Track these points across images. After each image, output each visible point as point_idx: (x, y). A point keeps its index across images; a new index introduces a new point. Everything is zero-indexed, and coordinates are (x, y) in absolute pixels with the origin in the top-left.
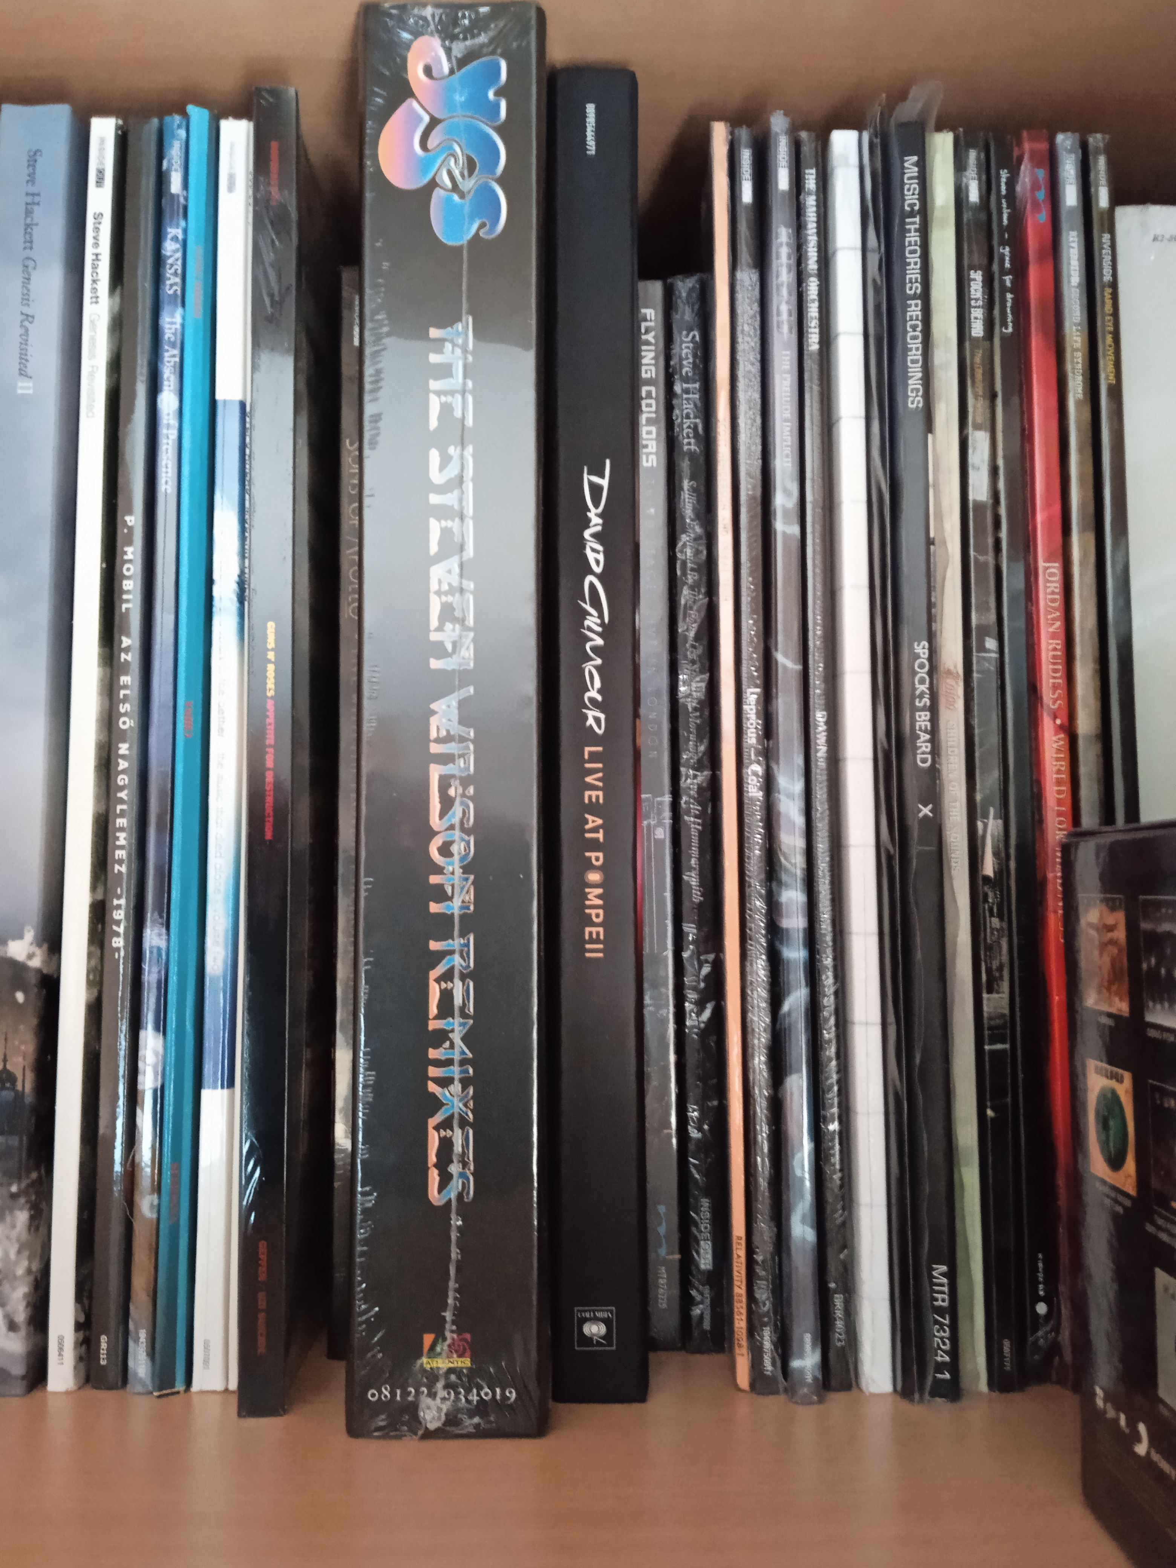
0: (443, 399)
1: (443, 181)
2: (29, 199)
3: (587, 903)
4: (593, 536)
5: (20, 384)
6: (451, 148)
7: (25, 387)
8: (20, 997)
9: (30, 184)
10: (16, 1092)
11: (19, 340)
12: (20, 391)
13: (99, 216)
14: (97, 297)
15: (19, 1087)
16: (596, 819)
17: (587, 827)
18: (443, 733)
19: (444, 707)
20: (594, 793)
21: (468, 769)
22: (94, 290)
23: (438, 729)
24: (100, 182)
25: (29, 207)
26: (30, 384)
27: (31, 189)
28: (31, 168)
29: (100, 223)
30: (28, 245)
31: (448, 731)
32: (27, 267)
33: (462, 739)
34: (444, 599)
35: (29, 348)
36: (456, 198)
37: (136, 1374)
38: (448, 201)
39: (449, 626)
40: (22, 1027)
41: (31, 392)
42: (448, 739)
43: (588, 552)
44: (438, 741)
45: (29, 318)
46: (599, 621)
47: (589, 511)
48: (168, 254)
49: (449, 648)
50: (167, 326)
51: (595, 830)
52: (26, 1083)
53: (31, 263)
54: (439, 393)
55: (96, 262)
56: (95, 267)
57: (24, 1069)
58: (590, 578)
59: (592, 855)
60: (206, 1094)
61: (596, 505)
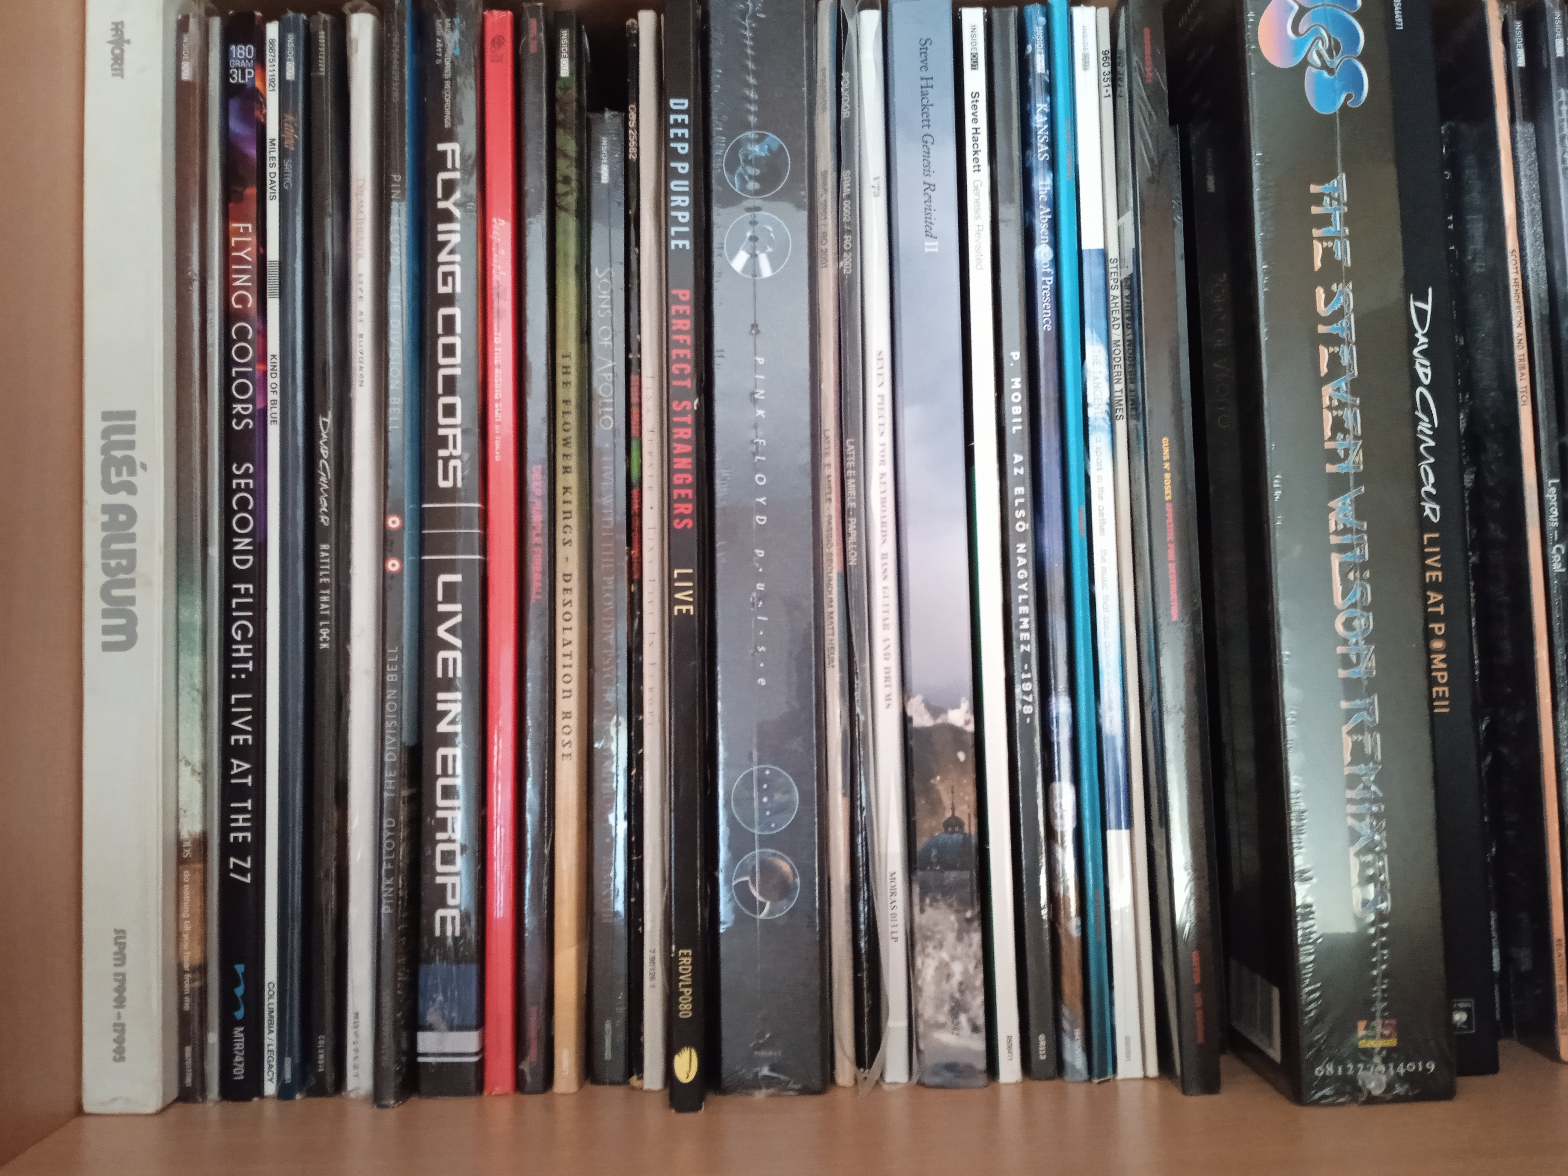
0: (1325, 244)
1: (1313, 60)
2: (924, 83)
3: (1433, 667)
4: (1420, 352)
5: (927, 244)
6: (1317, 31)
7: (931, 246)
8: (961, 756)
9: (923, 69)
10: (965, 834)
11: (924, 206)
12: (927, 250)
13: (975, 95)
14: (979, 166)
15: (966, 830)
16: (1436, 595)
17: (1429, 602)
18: (1341, 527)
19: (1340, 504)
20: (1434, 574)
21: (1364, 555)
22: (976, 160)
23: (1336, 524)
24: (974, 66)
25: (924, 90)
26: (936, 243)
27: (925, 74)
28: (923, 55)
29: (977, 101)
30: (926, 123)
31: (1345, 525)
32: (926, 142)
33: (1359, 532)
34: (1335, 413)
35: (932, 212)
36: (1325, 74)
37: (1073, 1067)
38: (1319, 77)
39: (1340, 436)
40: (965, 781)
41: (936, 250)
42: (1346, 531)
43: (1417, 366)
44: (1337, 533)
45: (930, 187)
46: (1430, 426)
47: (1416, 331)
48: (1038, 126)
49: (1342, 454)
50: (1041, 188)
51: (1436, 604)
52: (971, 828)
53: (929, 139)
54: (1321, 239)
55: (976, 136)
56: (975, 140)
57: (969, 815)
58: (1420, 389)
59: (1436, 626)
60: (1111, 834)
61: (1423, 326)
